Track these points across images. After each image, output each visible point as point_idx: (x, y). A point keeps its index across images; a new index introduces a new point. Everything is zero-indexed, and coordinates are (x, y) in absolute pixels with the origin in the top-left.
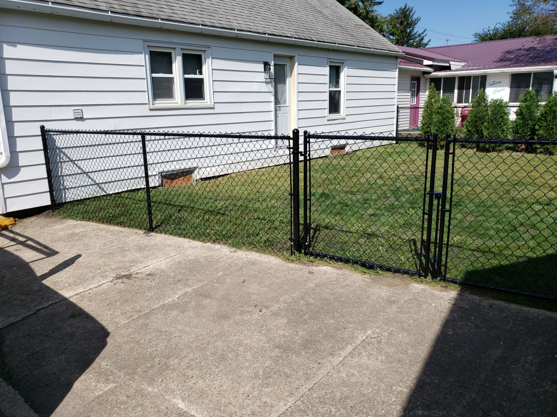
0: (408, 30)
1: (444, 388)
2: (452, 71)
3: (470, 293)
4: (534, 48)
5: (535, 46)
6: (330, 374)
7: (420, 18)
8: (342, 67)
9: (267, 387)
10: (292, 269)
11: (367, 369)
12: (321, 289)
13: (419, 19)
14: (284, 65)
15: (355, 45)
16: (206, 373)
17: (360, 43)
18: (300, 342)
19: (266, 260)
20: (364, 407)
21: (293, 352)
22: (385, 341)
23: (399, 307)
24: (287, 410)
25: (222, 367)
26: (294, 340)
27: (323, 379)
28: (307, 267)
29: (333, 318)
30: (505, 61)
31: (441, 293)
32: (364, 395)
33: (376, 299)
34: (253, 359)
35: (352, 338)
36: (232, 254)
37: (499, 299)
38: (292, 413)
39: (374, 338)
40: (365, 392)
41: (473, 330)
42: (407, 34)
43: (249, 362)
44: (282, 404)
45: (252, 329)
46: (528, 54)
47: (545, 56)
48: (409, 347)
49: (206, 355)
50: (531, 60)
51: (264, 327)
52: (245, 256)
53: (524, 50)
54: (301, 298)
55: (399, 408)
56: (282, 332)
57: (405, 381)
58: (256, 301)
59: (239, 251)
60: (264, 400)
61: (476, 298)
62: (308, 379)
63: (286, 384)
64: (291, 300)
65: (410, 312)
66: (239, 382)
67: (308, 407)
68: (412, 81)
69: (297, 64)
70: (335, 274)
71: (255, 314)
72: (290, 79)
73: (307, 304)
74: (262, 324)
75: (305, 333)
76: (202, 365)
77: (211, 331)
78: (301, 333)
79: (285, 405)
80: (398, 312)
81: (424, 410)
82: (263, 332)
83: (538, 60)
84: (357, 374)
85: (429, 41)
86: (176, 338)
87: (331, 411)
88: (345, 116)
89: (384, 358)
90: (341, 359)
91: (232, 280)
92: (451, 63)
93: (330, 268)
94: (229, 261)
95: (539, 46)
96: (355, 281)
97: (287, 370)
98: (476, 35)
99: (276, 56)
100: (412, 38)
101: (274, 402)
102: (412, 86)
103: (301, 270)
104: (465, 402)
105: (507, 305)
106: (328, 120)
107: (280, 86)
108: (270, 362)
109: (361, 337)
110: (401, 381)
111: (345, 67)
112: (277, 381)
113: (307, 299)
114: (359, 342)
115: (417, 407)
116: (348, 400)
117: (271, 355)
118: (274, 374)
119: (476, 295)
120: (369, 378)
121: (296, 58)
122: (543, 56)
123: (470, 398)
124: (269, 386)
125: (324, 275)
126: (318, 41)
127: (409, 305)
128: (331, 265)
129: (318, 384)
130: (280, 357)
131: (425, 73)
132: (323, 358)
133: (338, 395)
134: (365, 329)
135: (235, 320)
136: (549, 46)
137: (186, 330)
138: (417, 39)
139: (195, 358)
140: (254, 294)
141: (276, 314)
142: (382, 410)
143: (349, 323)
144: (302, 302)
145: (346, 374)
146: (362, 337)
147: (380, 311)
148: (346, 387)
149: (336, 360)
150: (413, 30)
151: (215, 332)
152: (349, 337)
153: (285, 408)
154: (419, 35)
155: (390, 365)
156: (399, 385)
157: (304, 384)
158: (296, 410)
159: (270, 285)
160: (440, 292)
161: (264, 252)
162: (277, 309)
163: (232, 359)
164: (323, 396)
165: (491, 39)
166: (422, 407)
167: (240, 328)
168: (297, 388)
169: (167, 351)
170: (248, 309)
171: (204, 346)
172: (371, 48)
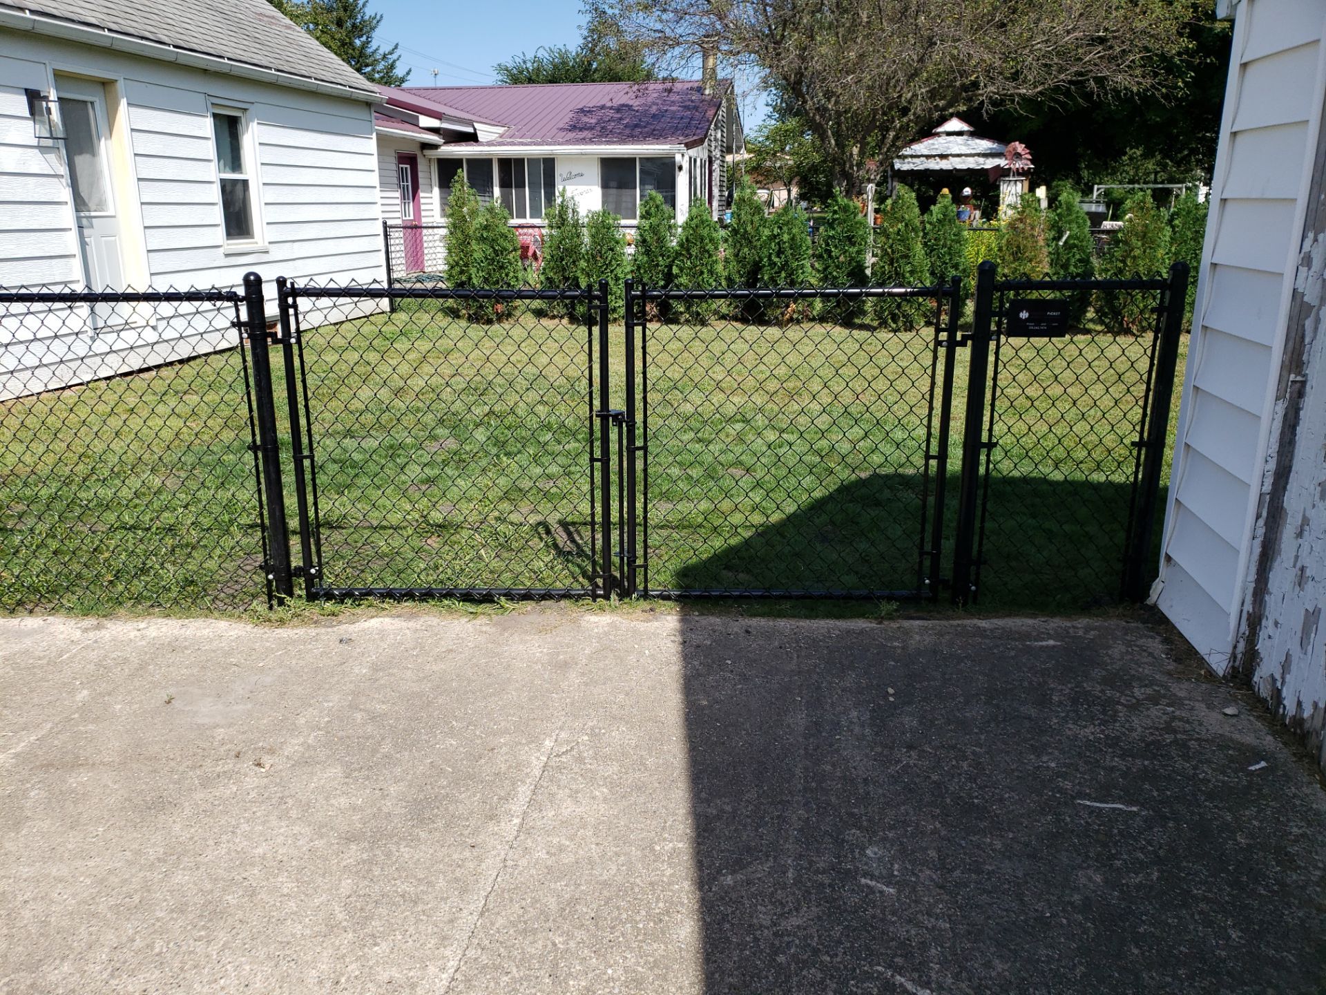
0: (358, 42)
1: (747, 816)
2: (483, 145)
3: (702, 614)
4: (629, 107)
5: (631, 103)
6: (510, 863)
7: (382, 16)
8: (243, 120)
9: (375, 945)
10: (293, 642)
11: (584, 827)
12: (390, 675)
13: (378, 17)
14: (85, 102)
15: (270, 65)
16: (182, 969)
17: (281, 62)
18: (403, 811)
19: (206, 632)
20: (618, 908)
21: (395, 839)
22: (591, 752)
23: (583, 674)
24: (453, 979)
25: (223, 937)
26: (385, 810)
27: (499, 879)
28: (329, 630)
29: (452, 733)
30: (581, 130)
31: (649, 624)
32: (605, 884)
33: (528, 666)
34: (303, 889)
35: (519, 766)
36: (91, 635)
37: (755, 615)
38: (470, 981)
39: (563, 753)
40: (606, 877)
41: (740, 686)
42: (357, 52)
43: (295, 897)
44: (432, 970)
45: (258, 814)
46: (621, 119)
47: (651, 124)
48: (644, 753)
49: (158, 920)
50: (627, 131)
51: (290, 802)
52: (138, 634)
53: (611, 108)
54: (350, 706)
55: (687, 885)
56: (343, 801)
57: (671, 826)
58: (231, 742)
59: (108, 624)
60: (384, 976)
61: (715, 621)
62: (466, 891)
63: (418, 921)
64: (326, 719)
65: (610, 679)
66: (295, 957)
67: (499, 955)
68: (400, 163)
69: (123, 103)
70: (407, 631)
71: (246, 776)
72: (109, 142)
73: (374, 718)
74: (278, 795)
75: (402, 786)
76: (157, 950)
77: (138, 853)
78: (392, 790)
79: (443, 969)
80: (586, 684)
81: (734, 872)
82: (294, 814)
83: (641, 133)
84: (568, 843)
85: (408, 73)
86: (31, 905)
87: (554, 944)
88: (267, 244)
89: (605, 790)
90: (516, 821)
91: (130, 703)
92: (476, 125)
93: (387, 620)
94: (93, 655)
95: (637, 103)
96: (462, 638)
97: (403, 887)
98: (501, 68)
99: (61, 77)
100: (369, 61)
101: (411, 974)
102: (402, 175)
103: (317, 640)
104: (795, 829)
105: (771, 623)
106: (227, 255)
107: (81, 161)
108: (350, 881)
109: (536, 762)
110: (664, 828)
111: (253, 121)
112: (393, 921)
113: (368, 706)
114: (537, 773)
115: (719, 872)
116: (578, 907)
117: (345, 863)
118: (375, 907)
119: (713, 614)
120: (597, 844)
121: (121, 85)
122: (648, 123)
123: (799, 819)
124: (378, 940)
125: (382, 639)
126: (175, 47)
127: (601, 665)
128: (385, 613)
129: (493, 894)
130: (371, 861)
131: (425, 146)
132: (476, 831)
133: (552, 903)
134: (535, 740)
135: (197, 804)
136: (654, 103)
137: (54, 872)
138: (380, 67)
139: (124, 939)
140: (217, 726)
141: (305, 762)
142: (657, 902)
143: (494, 735)
144: (359, 716)
145: (544, 851)
146: (538, 758)
147: (548, 690)
148: (559, 879)
149: (509, 827)
150: (368, 42)
151: (152, 853)
152: (510, 767)
153: (444, 976)
154: (384, 57)
155: (625, 803)
156: (665, 839)
157: (462, 906)
158: (476, 972)
159: (250, 695)
160: (646, 624)
161: (187, 613)
162: (301, 749)
163: (240, 907)
164: (519, 917)
165: (530, 81)
166: (727, 868)
167: (223, 822)
168: (451, 921)
169: (20, 948)
170: (219, 769)
171: (136, 898)
172: (310, 77)
